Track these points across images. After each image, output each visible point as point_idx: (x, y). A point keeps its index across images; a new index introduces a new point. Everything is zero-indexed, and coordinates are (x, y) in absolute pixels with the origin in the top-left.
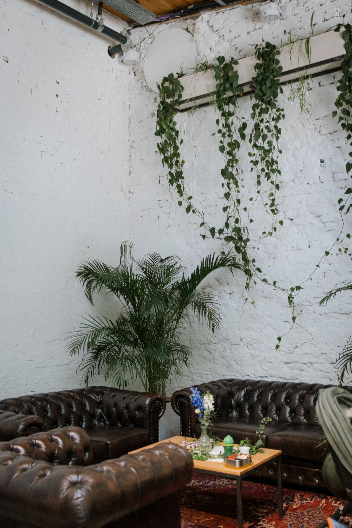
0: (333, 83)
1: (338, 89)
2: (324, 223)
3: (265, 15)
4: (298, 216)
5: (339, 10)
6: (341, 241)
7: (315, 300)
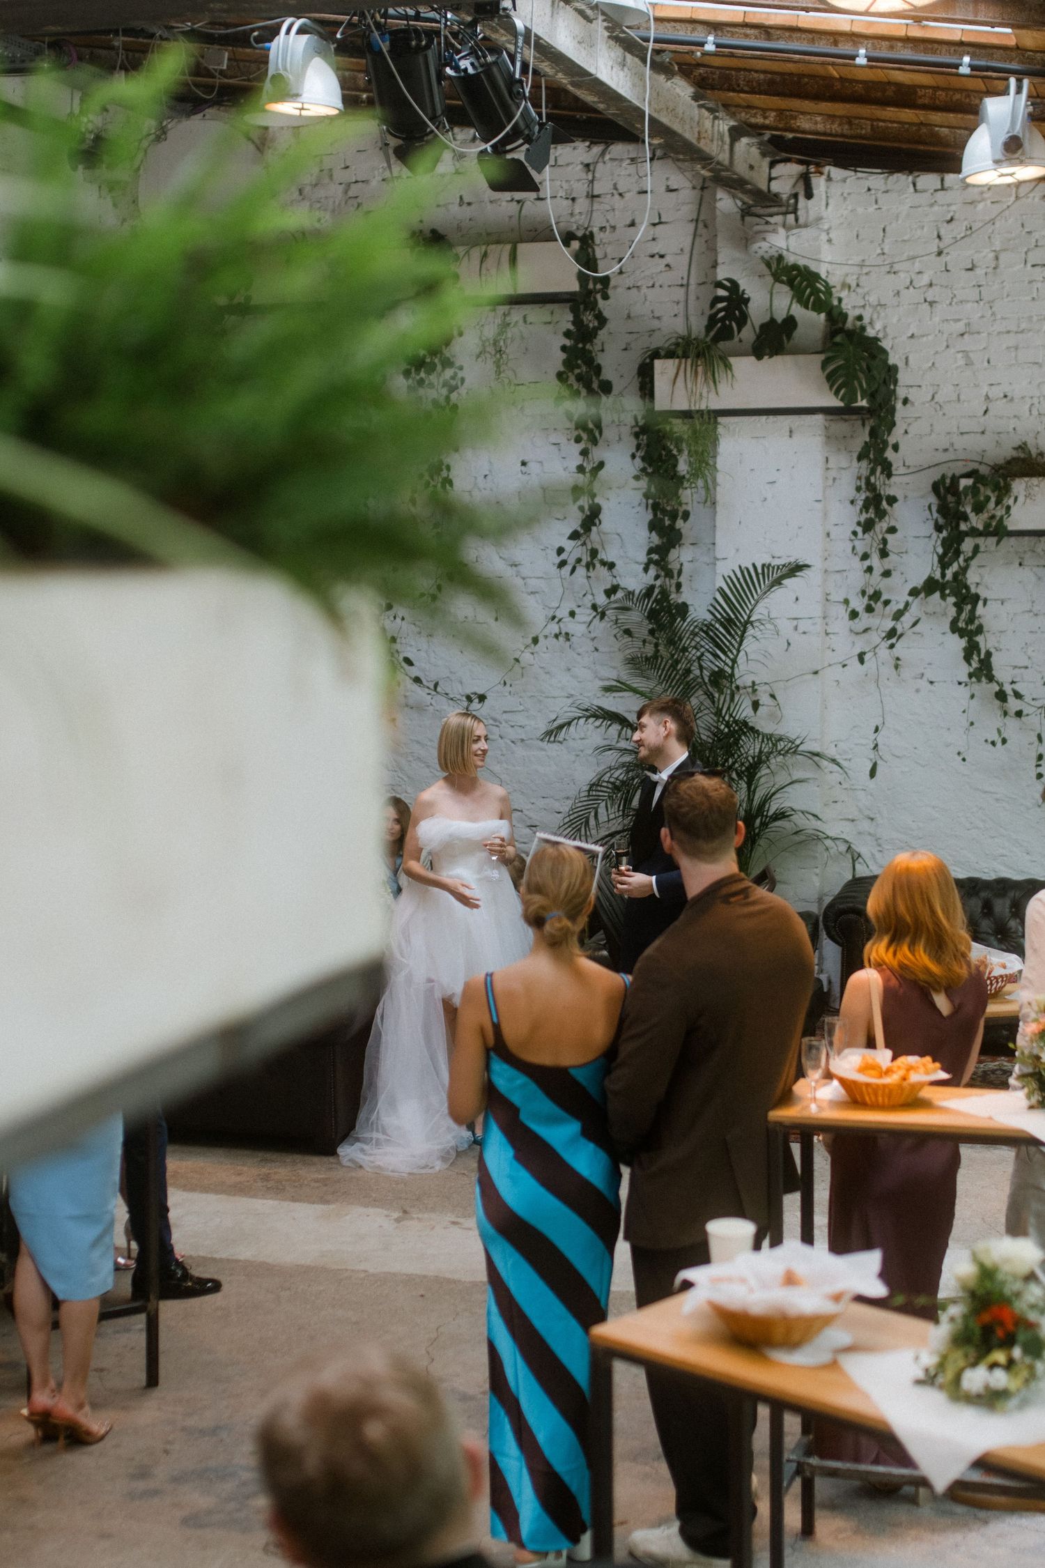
0: (550, 323)
1: (564, 348)
2: (524, 579)
4: (477, 561)
5: (565, 186)
6: (560, 620)
7: (505, 716)
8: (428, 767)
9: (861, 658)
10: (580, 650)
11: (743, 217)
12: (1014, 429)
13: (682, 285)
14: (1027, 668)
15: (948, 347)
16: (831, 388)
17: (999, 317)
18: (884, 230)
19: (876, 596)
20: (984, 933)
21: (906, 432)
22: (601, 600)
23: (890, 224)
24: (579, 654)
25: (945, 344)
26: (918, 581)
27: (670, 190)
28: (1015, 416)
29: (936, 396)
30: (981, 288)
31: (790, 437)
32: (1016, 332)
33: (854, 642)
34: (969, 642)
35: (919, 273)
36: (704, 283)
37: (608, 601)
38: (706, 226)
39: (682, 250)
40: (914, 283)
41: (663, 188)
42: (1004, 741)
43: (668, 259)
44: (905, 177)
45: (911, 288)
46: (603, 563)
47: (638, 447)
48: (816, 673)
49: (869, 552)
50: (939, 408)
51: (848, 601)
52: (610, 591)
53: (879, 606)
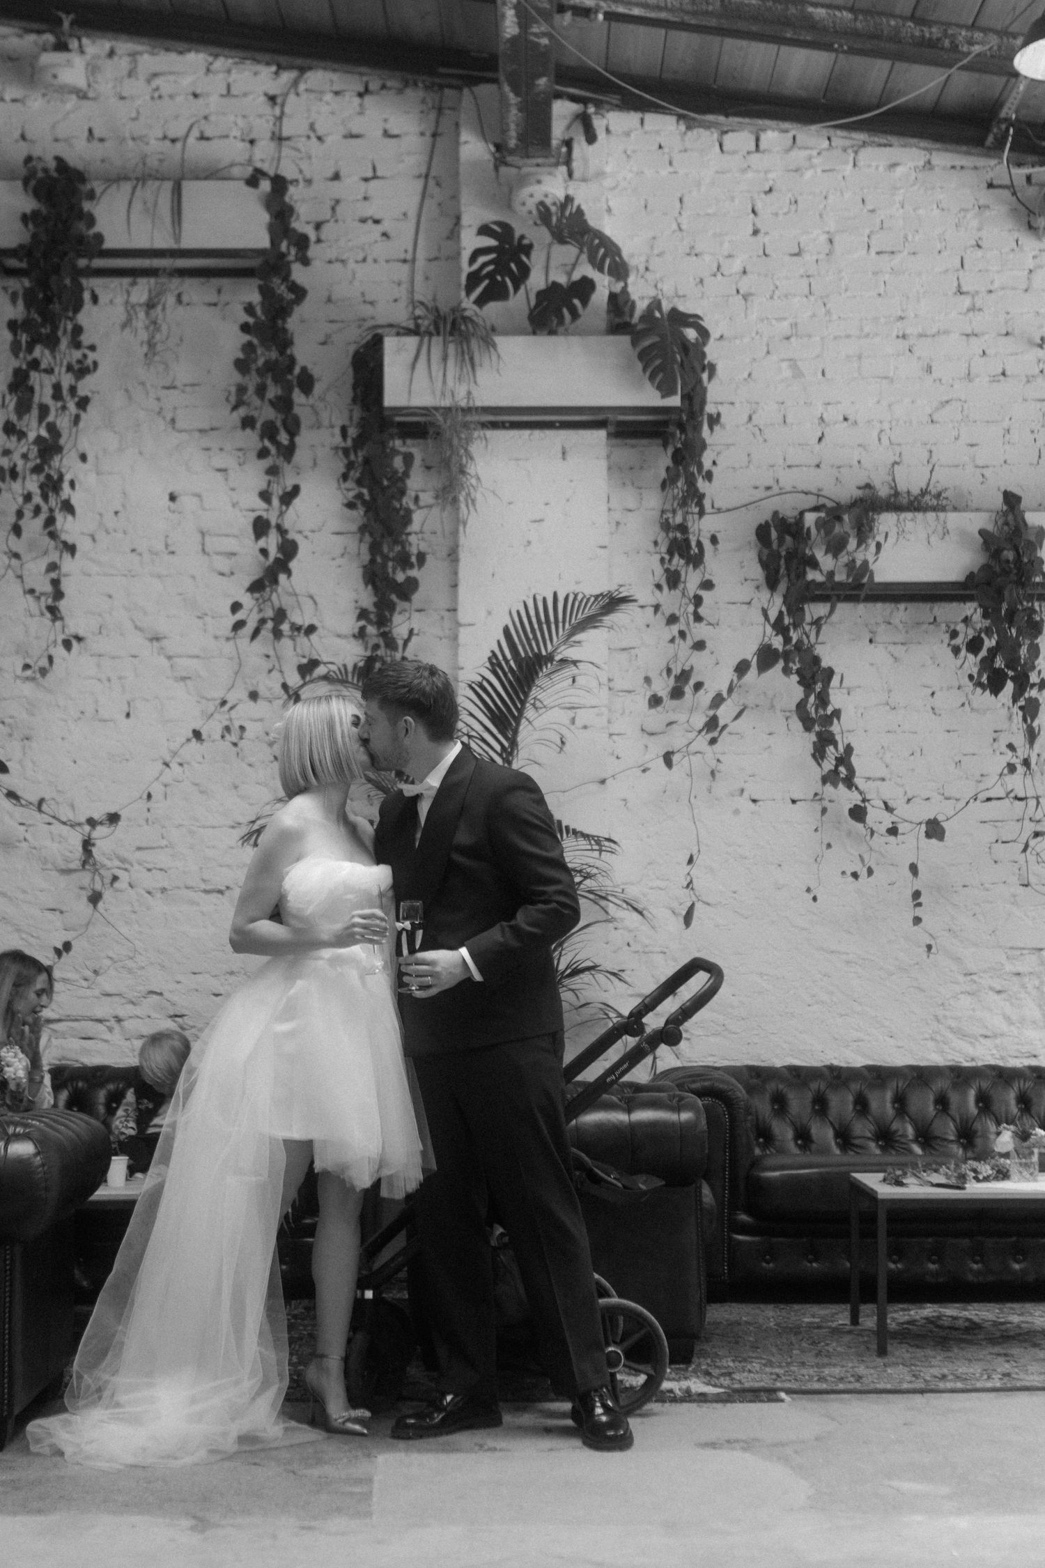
0: (215, 305)
1: (245, 328)
2: (169, 658)
3: (55, 82)
4: (100, 633)
6: (232, 708)
7: (139, 854)
8: (18, 930)
9: (668, 759)
10: (252, 760)
11: (496, 168)
12: (859, 462)
13: (405, 261)
14: (883, 780)
15: (768, 352)
16: (644, 370)
17: (835, 317)
18: (681, 200)
19: (684, 676)
20: (860, 1137)
21: (714, 463)
22: (294, 680)
23: (690, 192)
24: (250, 765)
25: (765, 350)
26: (749, 651)
27: (386, 134)
28: (860, 445)
29: (754, 417)
30: (811, 279)
31: (564, 459)
32: (859, 337)
33: (646, 747)
34: (819, 734)
35: (730, 256)
36: (436, 259)
37: (301, 682)
38: (438, 184)
39: (405, 214)
40: (722, 270)
41: (380, 132)
42: (870, 872)
43: (386, 226)
44: (707, 133)
45: (719, 276)
46: (296, 628)
47: (350, 466)
48: (603, 782)
49: (678, 614)
50: (758, 432)
51: (648, 680)
52: (307, 668)
53: (688, 689)
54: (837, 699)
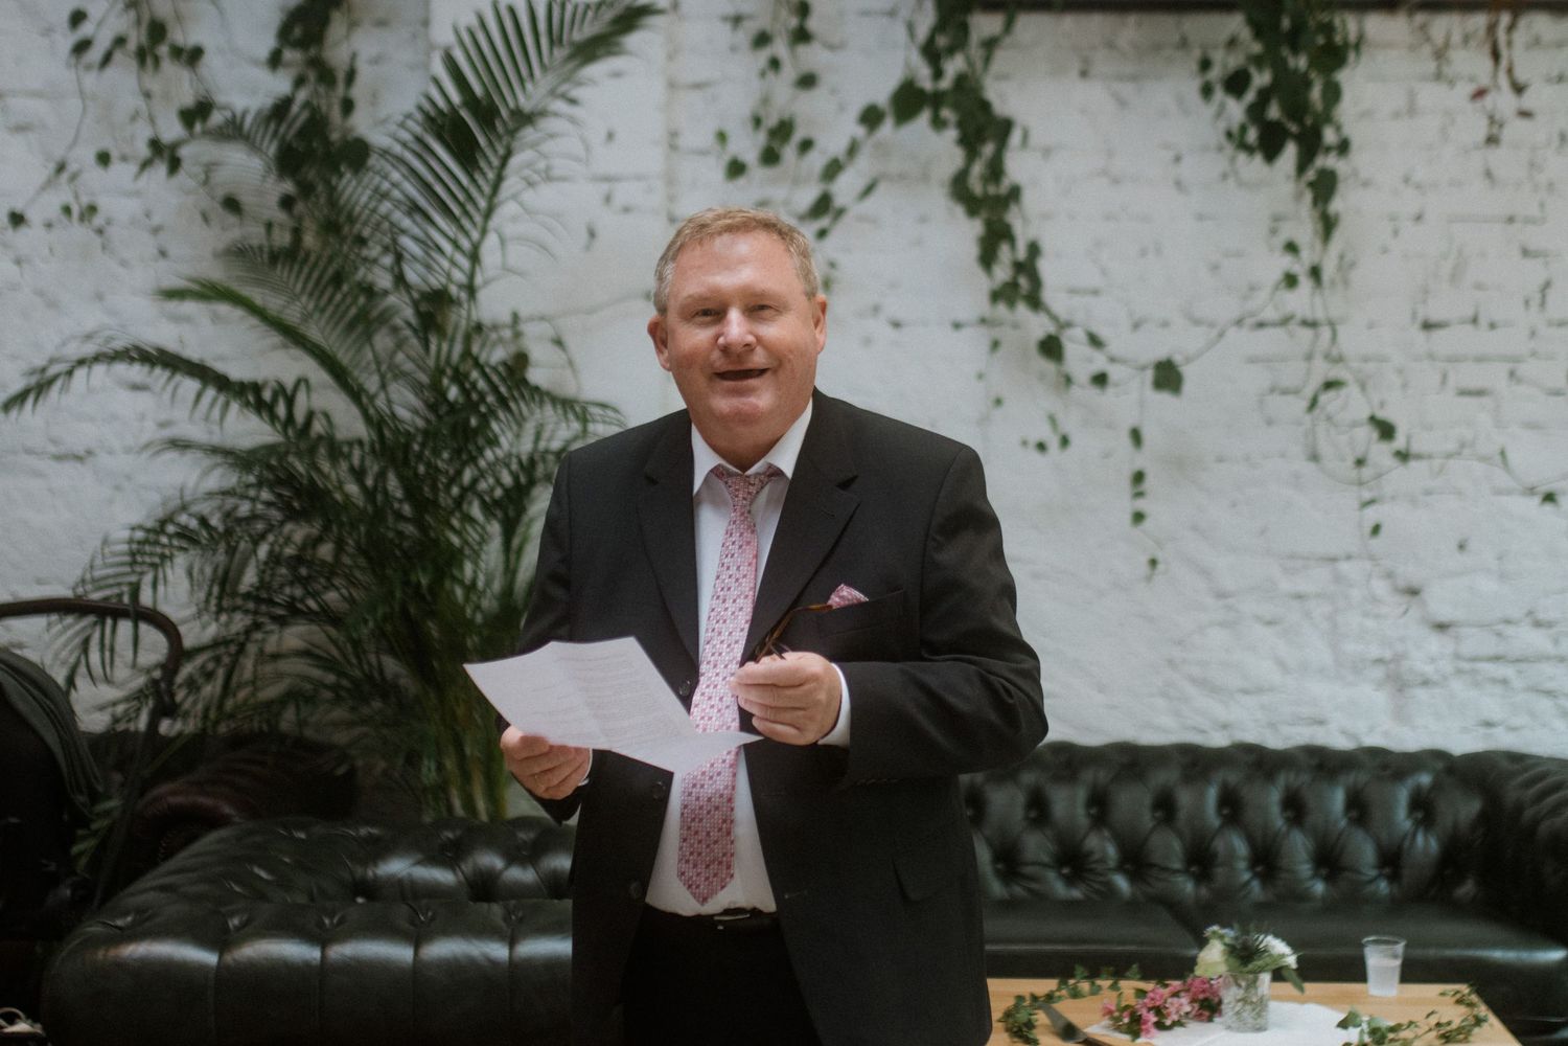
6: (73, 177)
14: (1095, 292)
19: (783, 130)
20: (1034, 864)
22: (171, 130)
24: (121, 263)
26: (881, 92)
34: (988, 225)
37: (187, 137)
42: (1065, 441)
46: (177, 52)
49: (770, 31)
51: (722, 137)
52: (196, 113)
53: (789, 152)
54: (1018, 166)
